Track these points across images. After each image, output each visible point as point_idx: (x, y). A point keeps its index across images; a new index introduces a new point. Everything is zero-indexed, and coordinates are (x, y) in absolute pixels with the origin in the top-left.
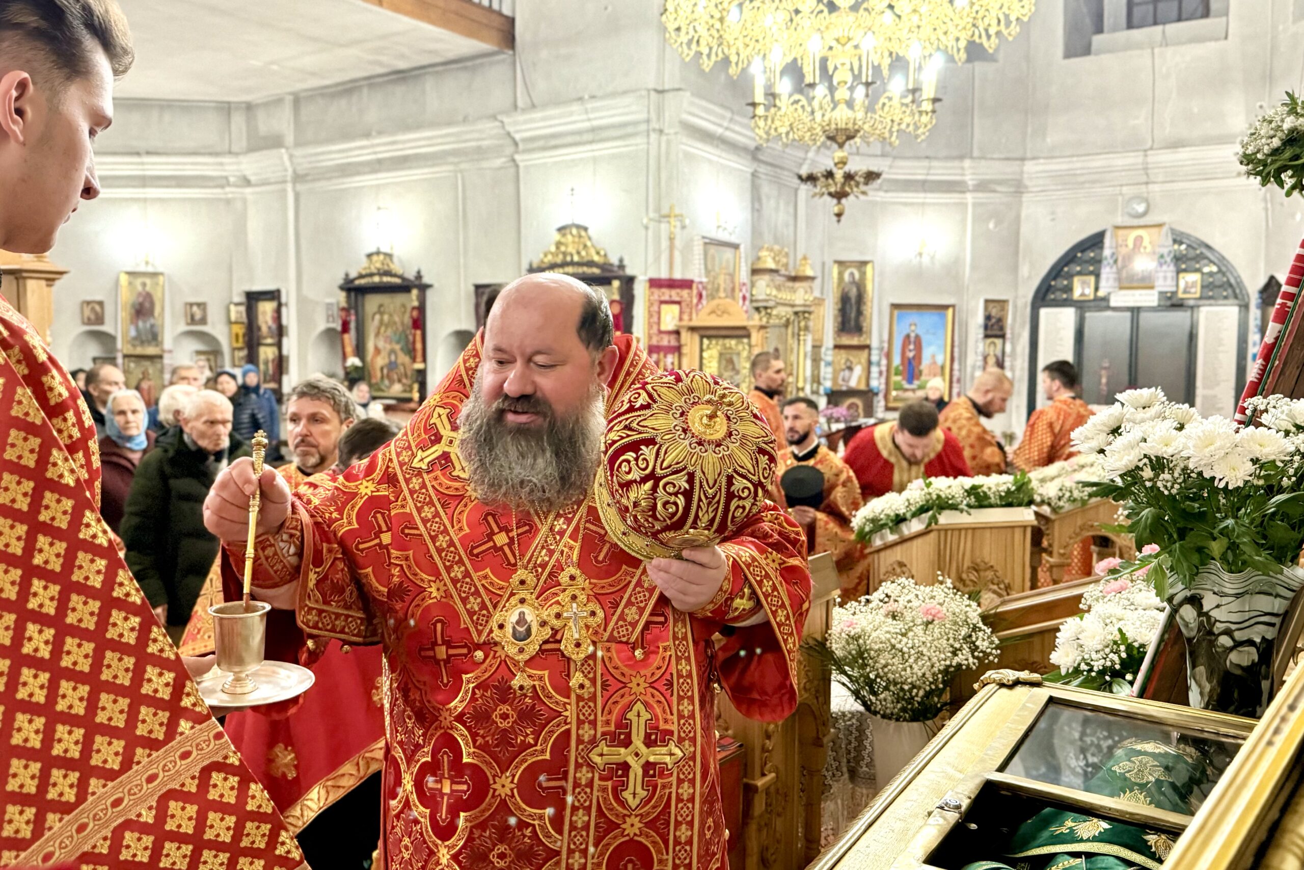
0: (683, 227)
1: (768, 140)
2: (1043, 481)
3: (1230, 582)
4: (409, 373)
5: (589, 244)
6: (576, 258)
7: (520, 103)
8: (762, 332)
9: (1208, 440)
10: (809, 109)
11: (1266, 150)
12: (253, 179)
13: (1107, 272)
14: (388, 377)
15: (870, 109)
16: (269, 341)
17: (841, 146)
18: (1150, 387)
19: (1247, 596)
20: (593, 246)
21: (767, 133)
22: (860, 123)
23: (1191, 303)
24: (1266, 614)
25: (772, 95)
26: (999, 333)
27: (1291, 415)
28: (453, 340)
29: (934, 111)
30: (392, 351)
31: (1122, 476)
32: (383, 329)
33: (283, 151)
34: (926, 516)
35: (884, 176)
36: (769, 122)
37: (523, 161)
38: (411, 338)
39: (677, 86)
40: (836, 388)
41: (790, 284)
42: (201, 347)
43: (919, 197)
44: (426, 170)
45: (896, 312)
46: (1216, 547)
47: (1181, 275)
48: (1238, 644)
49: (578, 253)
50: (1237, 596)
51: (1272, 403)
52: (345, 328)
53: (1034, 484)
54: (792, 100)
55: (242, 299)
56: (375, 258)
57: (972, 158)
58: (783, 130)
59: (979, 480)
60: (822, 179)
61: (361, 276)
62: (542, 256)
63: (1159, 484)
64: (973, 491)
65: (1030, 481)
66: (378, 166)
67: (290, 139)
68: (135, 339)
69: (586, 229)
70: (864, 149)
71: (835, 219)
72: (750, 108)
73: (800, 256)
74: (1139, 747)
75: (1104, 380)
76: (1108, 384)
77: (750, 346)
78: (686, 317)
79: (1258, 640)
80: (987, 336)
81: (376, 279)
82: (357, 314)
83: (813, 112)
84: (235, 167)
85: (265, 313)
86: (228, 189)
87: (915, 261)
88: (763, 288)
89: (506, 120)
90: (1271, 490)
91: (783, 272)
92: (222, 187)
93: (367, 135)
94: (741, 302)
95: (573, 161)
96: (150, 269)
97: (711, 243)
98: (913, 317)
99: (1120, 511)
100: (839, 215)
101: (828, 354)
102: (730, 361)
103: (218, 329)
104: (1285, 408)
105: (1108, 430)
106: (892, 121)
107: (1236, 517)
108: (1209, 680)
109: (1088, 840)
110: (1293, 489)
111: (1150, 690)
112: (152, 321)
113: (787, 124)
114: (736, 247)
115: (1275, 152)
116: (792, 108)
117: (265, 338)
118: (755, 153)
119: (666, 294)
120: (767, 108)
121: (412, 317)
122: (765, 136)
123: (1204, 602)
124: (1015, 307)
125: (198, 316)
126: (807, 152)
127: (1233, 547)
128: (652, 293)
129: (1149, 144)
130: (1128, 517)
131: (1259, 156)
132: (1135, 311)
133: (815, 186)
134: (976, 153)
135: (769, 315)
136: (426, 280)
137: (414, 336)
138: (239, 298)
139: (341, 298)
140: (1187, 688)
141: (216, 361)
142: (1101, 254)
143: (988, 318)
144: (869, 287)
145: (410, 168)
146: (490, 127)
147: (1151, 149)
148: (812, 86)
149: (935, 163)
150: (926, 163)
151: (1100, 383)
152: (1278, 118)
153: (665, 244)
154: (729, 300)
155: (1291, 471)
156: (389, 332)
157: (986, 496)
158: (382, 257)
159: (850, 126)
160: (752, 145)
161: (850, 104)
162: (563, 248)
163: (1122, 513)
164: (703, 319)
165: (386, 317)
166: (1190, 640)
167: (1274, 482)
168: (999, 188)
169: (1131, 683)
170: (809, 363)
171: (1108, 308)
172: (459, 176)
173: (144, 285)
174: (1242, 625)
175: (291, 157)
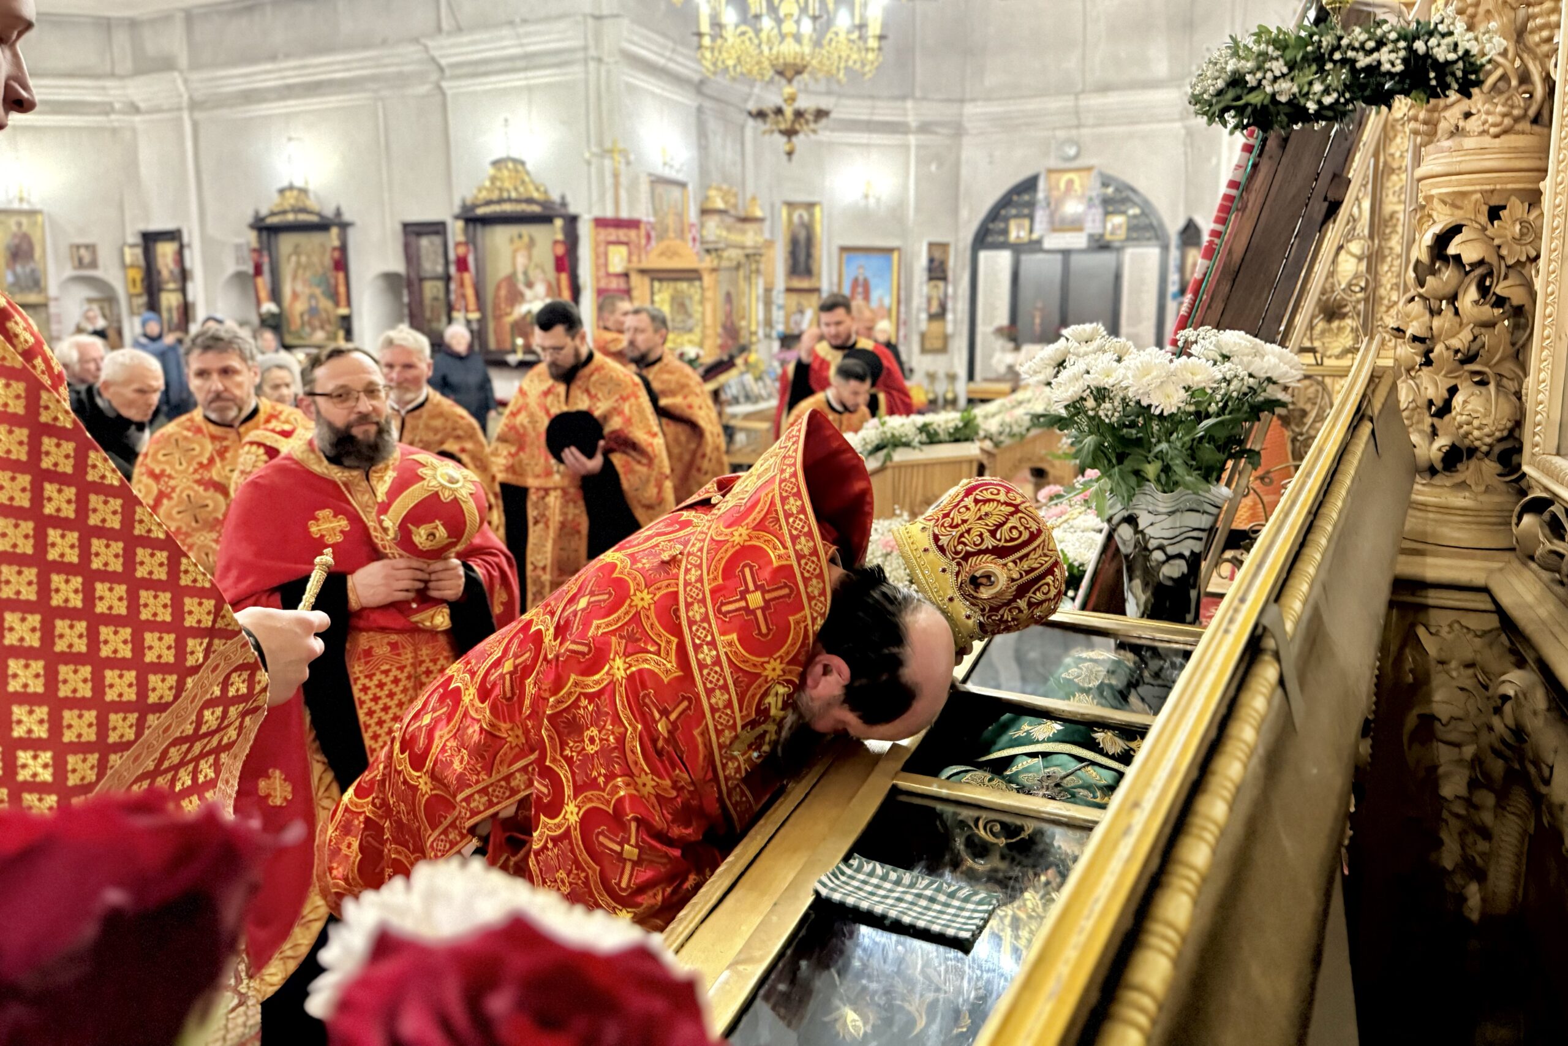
0: (628, 163)
1: (715, 73)
2: (986, 417)
3: (1163, 501)
4: (333, 319)
5: (527, 179)
6: (514, 195)
7: (445, 25)
8: (714, 275)
9: (1146, 370)
10: (756, 41)
11: (1212, 90)
12: (142, 105)
13: (1040, 215)
14: (310, 323)
15: (817, 43)
16: (171, 286)
17: (790, 81)
18: (1091, 322)
19: (1178, 514)
20: (532, 182)
21: (715, 64)
22: (808, 58)
23: (1117, 244)
24: (1195, 529)
25: (717, 25)
26: (940, 275)
27: (1218, 345)
28: (380, 284)
29: (880, 49)
30: (312, 296)
31: (1066, 407)
32: (300, 272)
33: (176, 74)
34: (881, 454)
35: (833, 115)
36: (716, 53)
37: (451, 88)
38: (332, 281)
39: (615, 12)
40: (789, 332)
41: (739, 225)
42: (93, 294)
43: (862, 138)
44: (341, 97)
45: (845, 255)
46: (1151, 470)
47: (1109, 217)
48: (1169, 558)
49: (516, 189)
50: (1170, 514)
51: (1202, 334)
52: (258, 270)
53: (979, 420)
54: (739, 30)
55: (138, 240)
56: (288, 194)
57: (914, 98)
58: (730, 63)
59: (929, 418)
60: (772, 116)
61: (273, 214)
62: (475, 191)
63: (1101, 413)
64: (924, 429)
65: (975, 417)
66: (288, 92)
67: (183, 61)
68: (14, 284)
69: (523, 163)
70: (812, 86)
71: (785, 158)
72: (695, 39)
73: (749, 195)
74: (1084, 655)
75: (1038, 321)
76: (1042, 324)
77: (702, 288)
78: (635, 259)
79: (1187, 553)
80: (931, 279)
81: (290, 217)
82: (270, 256)
83: (760, 45)
84: (118, 92)
85: (164, 256)
86: (113, 117)
87: (862, 203)
88: (713, 229)
89: (430, 43)
90: (1200, 415)
91: (733, 212)
92: (107, 114)
93: (273, 58)
94: (690, 244)
95: (505, 89)
96: (25, 206)
97: (658, 181)
98: (861, 260)
99: (1064, 440)
100: (790, 154)
101: (779, 297)
102: (682, 306)
103: (111, 273)
104: (1213, 339)
105: (1054, 364)
106: (840, 57)
107: (1168, 441)
108: (1144, 591)
109: (1043, 741)
110: (1218, 415)
111: (1091, 605)
112: (32, 265)
113: (734, 56)
114: (683, 185)
115: (1220, 93)
116: (738, 41)
117: (167, 282)
118: (699, 87)
119: (613, 234)
120: (713, 38)
121: (332, 258)
122: (712, 68)
123: (1140, 521)
124: (956, 250)
125: (87, 259)
126: (752, 86)
127: (1167, 469)
128: (598, 234)
129: (1080, 87)
130: (1072, 444)
131: (1205, 96)
132: (1066, 253)
133: (765, 122)
134: (918, 94)
135: (720, 257)
136: (347, 217)
137: (336, 279)
138: (133, 238)
139: (251, 238)
140: (1123, 601)
141: (111, 311)
142: (1034, 197)
143: (931, 260)
144: (818, 229)
145: (324, 95)
146: (411, 51)
147: (1083, 91)
148: (757, 17)
149: (879, 104)
150: (869, 103)
151: (1033, 324)
152: (1222, 60)
153: (609, 181)
154: (678, 242)
155: (1218, 397)
156: (308, 274)
157: (936, 433)
158: (295, 193)
159: (798, 61)
160: (696, 77)
161: (798, 38)
162: (498, 184)
163: (1066, 442)
164: (654, 260)
165: (303, 259)
166: (1127, 556)
167: (1202, 408)
168: (939, 130)
169: (1073, 599)
170: (761, 307)
171: (1042, 250)
172: (380, 104)
173: (19, 224)
174: (1174, 540)
175: (186, 81)
